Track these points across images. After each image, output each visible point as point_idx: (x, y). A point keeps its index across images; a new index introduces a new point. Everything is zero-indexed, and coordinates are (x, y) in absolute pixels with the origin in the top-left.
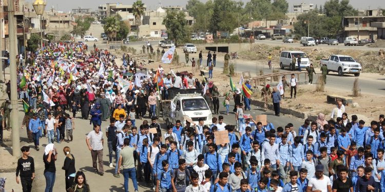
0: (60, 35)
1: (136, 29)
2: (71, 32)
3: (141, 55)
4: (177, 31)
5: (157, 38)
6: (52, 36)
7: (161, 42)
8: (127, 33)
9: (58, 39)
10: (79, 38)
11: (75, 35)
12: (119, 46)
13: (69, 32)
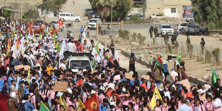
0: (22, 10)
1: (141, 4)
2: (39, 7)
3: (154, 46)
4: (208, 8)
5: (174, 18)
6: (9, 12)
7: (182, 25)
8: (128, 10)
9: (18, 16)
10: (50, 16)
11: (45, 11)
12: (117, 30)
13: (35, 6)
